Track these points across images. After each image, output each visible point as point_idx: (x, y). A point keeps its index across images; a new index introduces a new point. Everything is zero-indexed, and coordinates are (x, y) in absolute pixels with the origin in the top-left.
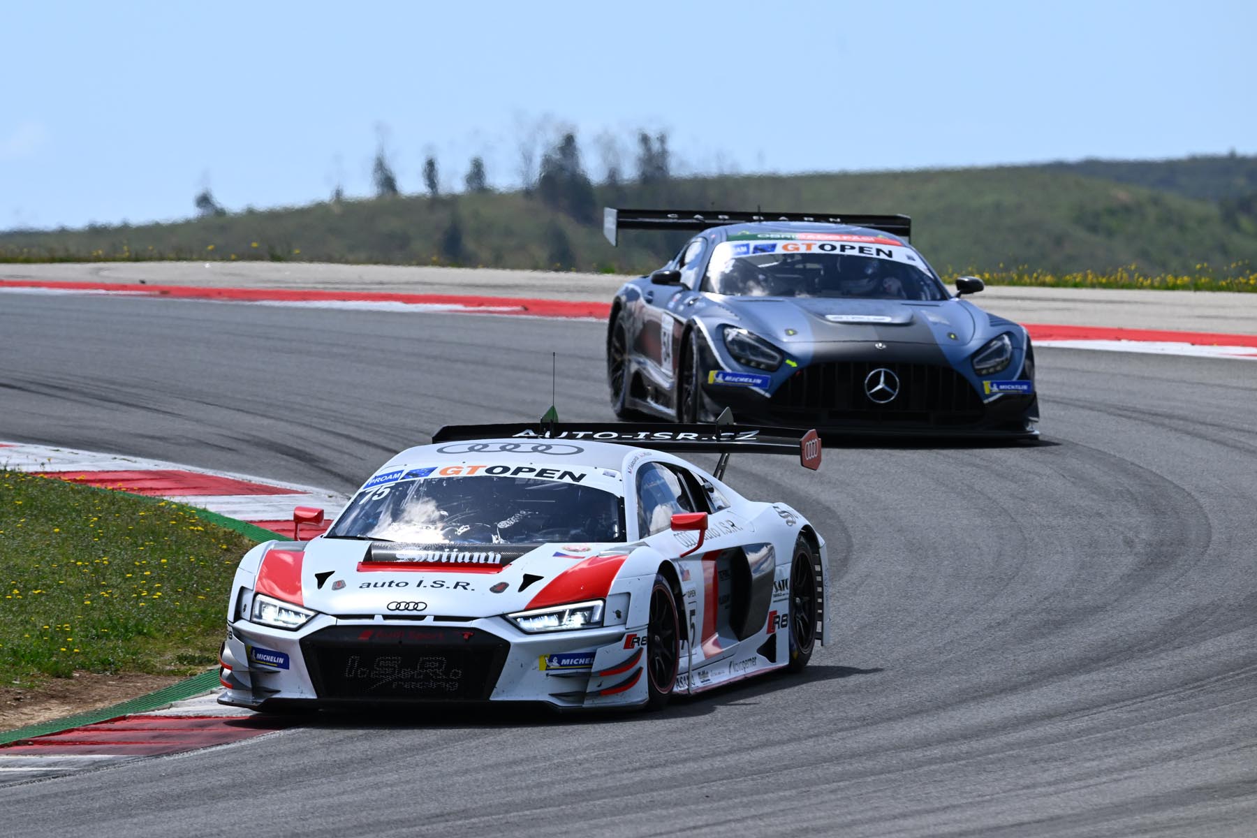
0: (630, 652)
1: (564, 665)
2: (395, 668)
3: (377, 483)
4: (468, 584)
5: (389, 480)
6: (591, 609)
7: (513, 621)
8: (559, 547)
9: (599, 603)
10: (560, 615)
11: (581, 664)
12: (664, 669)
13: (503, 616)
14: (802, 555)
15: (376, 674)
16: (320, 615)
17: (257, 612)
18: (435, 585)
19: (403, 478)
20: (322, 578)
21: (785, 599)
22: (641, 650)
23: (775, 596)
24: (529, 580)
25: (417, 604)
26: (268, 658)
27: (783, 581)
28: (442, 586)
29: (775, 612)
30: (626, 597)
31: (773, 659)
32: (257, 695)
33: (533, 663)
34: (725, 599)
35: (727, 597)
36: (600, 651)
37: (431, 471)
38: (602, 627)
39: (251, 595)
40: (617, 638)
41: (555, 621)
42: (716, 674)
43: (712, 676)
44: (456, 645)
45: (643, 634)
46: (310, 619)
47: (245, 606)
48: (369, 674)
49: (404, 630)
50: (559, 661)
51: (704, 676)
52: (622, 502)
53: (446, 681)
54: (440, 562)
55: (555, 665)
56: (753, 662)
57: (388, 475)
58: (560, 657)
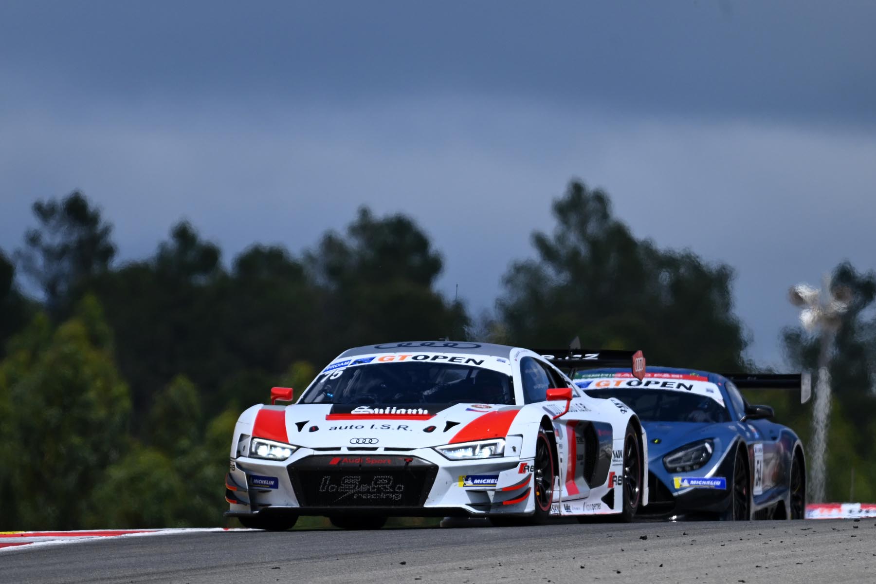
0: (523, 476)
1: (475, 484)
2: (356, 484)
3: (332, 369)
4: (407, 427)
5: (342, 366)
6: (495, 444)
7: (440, 451)
8: (469, 405)
9: (500, 441)
10: (474, 448)
11: (488, 484)
13: (433, 448)
14: (632, 438)
15: (342, 489)
16: (301, 449)
17: (253, 450)
18: (383, 427)
19: (352, 364)
20: (300, 426)
21: (620, 465)
22: (530, 476)
23: (614, 461)
24: (450, 425)
25: (371, 439)
26: (262, 482)
27: (619, 451)
28: (389, 428)
29: (613, 473)
30: (520, 438)
31: (611, 506)
32: (253, 509)
33: (454, 481)
34: (581, 458)
35: (582, 456)
36: (502, 474)
37: (372, 359)
38: (503, 457)
39: (250, 439)
40: (514, 465)
41: (470, 451)
42: (575, 509)
43: (573, 509)
44: (401, 467)
45: (531, 463)
46: (293, 451)
47: (244, 447)
48: (337, 489)
49: (363, 457)
50: (473, 481)
51: (567, 508)
52: (511, 378)
53: (393, 493)
54: (384, 414)
55: (469, 483)
56: (599, 505)
57: (340, 363)
58: (474, 478)
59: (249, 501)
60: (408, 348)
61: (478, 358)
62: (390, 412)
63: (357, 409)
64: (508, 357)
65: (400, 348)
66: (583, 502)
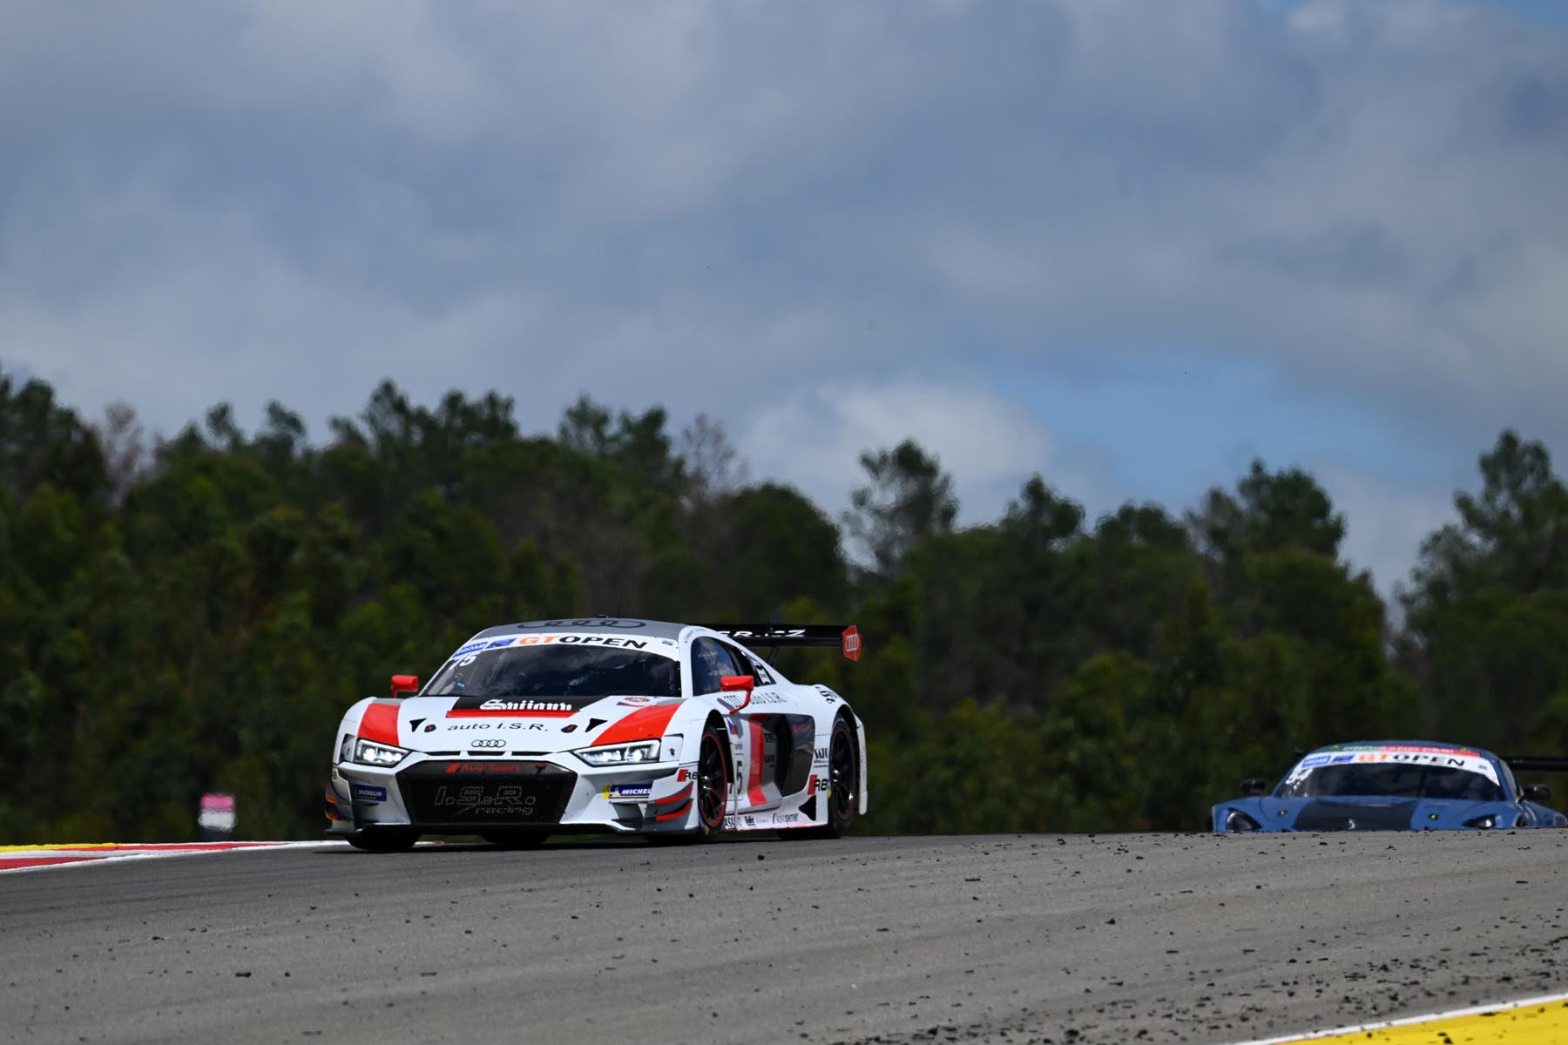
0: (682, 785)
1: (623, 795)
2: (478, 796)
3: (465, 653)
4: (542, 726)
5: (476, 650)
6: (648, 746)
7: (580, 755)
8: (621, 698)
9: (655, 742)
10: (622, 751)
11: (639, 795)
12: (712, 805)
13: (571, 752)
14: (842, 732)
15: (462, 802)
16: (414, 753)
17: (359, 753)
18: (513, 727)
19: (488, 648)
20: (415, 724)
21: (825, 766)
22: (691, 784)
23: (816, 762)
24: (594, 723)
25: (497, 741)
26: (368, 793)
27: (823, 750)
28: (519, 727)
29: (815, 776)
30: (680, 738)
31: (813, 817)
32: (357, 827)
33: (598, 792)
34: (769, 759)
35: (773, 757)
36: (656, 782)
37: (511, 641)
38: (658, 762)
39: (354, 740)
40: (671, 772)
41: (617, 756)
42: (761, 821)
43: (757, 822)
44: (531, 775)
45: (694, 769)
46: (404, 756)
47: (349, 750)
48: (456, 801)
49: (486, 764)
50: (620, 792)
51: (750, 821)
52: (677, 664)
53: (522, 806)
54: (518, 710)
55: (616, 794)
56: (795, 817)
57: (474, 646)
58: (621, 788)
59: (352, 817)
60: (557, 627)
61: (639, 639)
62: (526, 706)
63: (487, 704)
64: (677, 639)
65: (548, 627)
66: (772, 813)
